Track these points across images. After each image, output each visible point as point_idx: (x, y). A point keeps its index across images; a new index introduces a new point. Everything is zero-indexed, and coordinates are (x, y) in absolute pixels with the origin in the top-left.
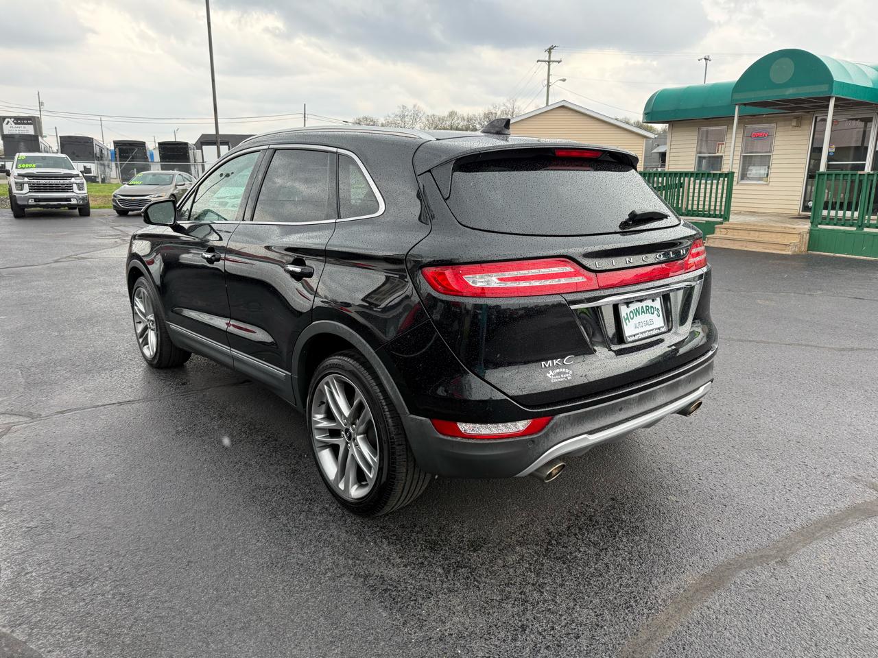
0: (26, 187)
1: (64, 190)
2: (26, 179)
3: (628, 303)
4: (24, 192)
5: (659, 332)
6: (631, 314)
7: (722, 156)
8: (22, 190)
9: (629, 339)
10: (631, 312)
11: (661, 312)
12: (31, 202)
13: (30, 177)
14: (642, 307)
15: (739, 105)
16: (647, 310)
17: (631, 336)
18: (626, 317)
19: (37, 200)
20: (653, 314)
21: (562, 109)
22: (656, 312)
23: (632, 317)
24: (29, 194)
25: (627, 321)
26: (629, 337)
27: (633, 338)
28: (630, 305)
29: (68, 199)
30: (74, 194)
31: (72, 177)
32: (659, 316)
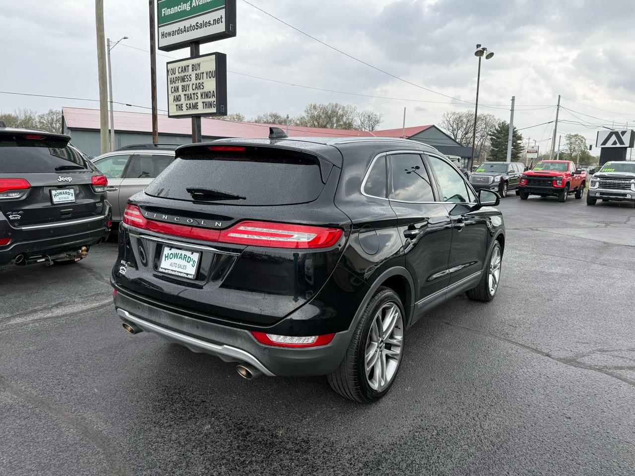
0: (597, 184)
1: (623, 188)
2: (598, 179)
3: (171, 247)
4: (595, 188)
5: (186, 276)
6: (171, 255)
8: (594, 186)
9: (160, 270)
10: (172, 254)
11: (196, 264)
12: (598, 195)
13: (602, 177)
14: (181, 254)
16: (184, 257)
17: (163, 268)
18: (167, 255)
19: (602, 193)
20: (189, 262)
22: (192, 263)
23: (171, 257)
24: (598, 189)
25: (167, 258)
26: (162, 268)
27: (164, 271)
28: (172, 249)
29: (625, 195)
30: (630, 191)
31: (632, 179)
32: (193, 267)
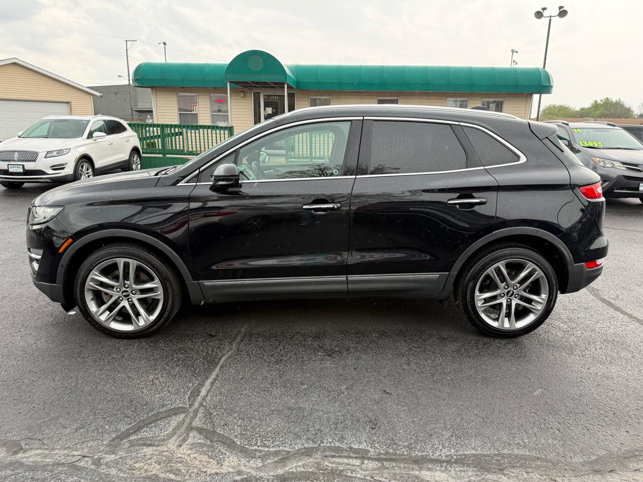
7: (197, 114)
15: (230, 82)
21: (13, 65)
